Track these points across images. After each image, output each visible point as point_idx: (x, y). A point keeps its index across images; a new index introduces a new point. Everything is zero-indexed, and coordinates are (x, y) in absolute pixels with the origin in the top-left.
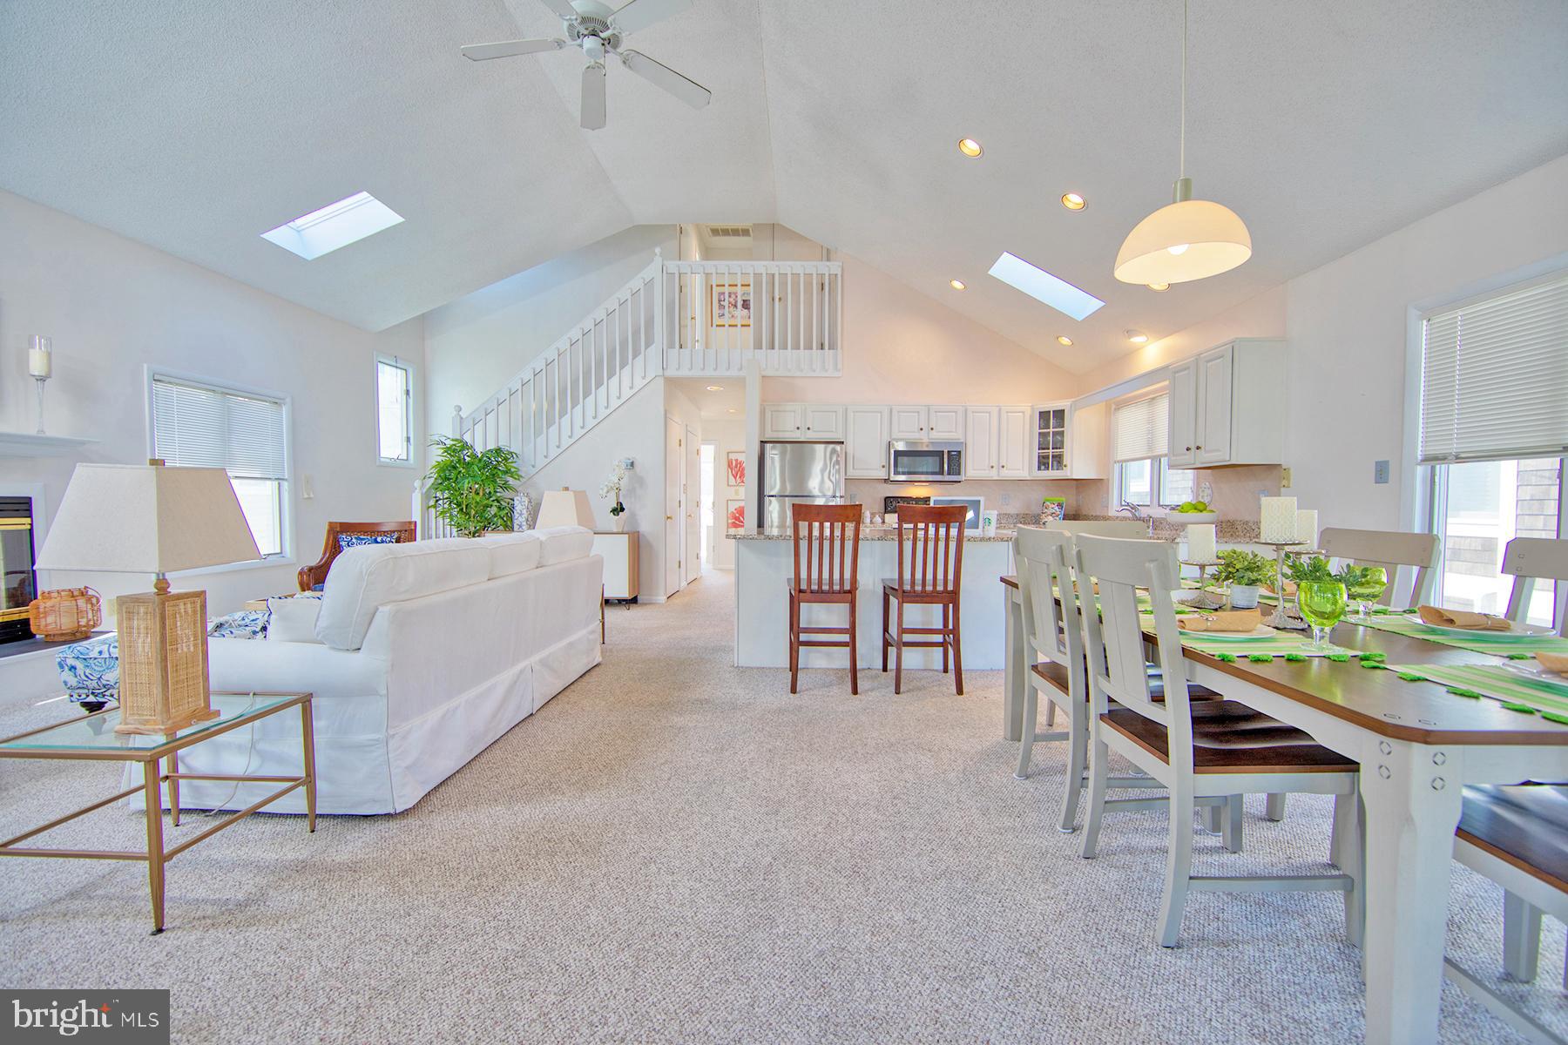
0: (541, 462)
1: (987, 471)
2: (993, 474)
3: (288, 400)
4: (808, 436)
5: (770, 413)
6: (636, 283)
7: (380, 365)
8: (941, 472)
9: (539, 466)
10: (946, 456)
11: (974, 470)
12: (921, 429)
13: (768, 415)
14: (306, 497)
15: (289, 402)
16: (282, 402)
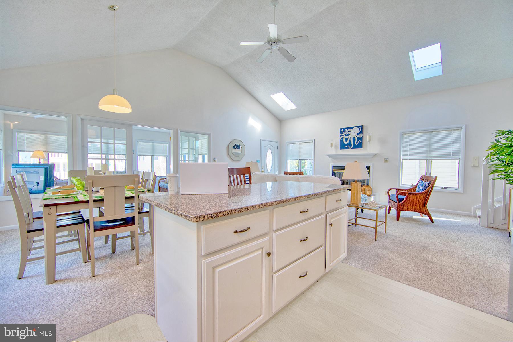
14: (472, 165)
15: (464, 127)
16: (461, 128)
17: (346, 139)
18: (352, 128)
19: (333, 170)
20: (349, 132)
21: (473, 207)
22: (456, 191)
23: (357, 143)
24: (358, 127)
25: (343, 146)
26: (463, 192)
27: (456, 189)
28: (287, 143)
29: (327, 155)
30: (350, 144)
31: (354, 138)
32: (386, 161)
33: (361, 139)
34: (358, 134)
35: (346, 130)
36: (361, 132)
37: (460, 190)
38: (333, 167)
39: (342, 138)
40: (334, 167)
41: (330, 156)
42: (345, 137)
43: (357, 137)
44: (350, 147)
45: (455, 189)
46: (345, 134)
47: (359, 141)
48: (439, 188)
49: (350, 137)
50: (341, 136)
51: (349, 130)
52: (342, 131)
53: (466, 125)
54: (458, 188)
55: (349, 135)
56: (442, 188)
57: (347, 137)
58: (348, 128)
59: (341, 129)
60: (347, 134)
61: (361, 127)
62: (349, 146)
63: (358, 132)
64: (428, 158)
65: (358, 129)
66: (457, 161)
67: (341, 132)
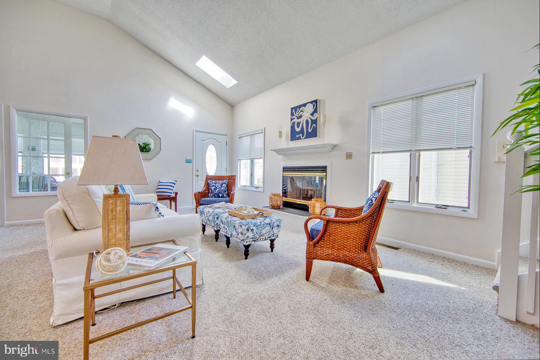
14: (497, 160)
15: (480, 80)
16: (473, 83)
17: (298, 124)
18: (304, 105)
19: (284, 173)
20: (302, 112)
21: (498, 251)
22: (464, 214)
23: (310, 129)
24: (311, 102)
25: (294, 136)
26: (477, 218)
27: (463, 211)
28: (239, 136)
29: (274, 150)
30: (302, 131)
31: (307, 121)
32: (349, 156)
33: (316, 122)
34: (312, 114)
35: (298, 109)
36: (315, 111)
37: (472, 212)
38: (283, 169)
39: (294, 123)
40: (285, 169)
41: (279, 151)
42: (296, 121)
43: (310, 118)
44: (303, 136)
45: (461, 209)
46: (296, 116)
47: (313, 126)
48: (433, 207)
49: (303, 120)
50: (292, 119)
51: (301, 109)
52: (294, 111)
53: (484, 75)
54: (468, 208)
55: (301, 116)
56: (438, 207)
57: (299, 121)
58: (300, 107)
59: (292, 109)
60: (299, 115)
61: (316, 101)
62: (301, 135)
63: (311, 111)
64: (413, 149)
65: (312, 105)
66: (468, 151)
67: (292, 114)
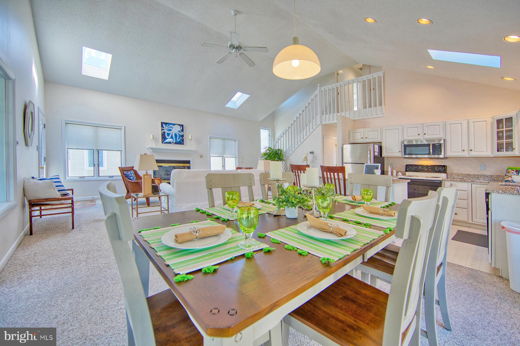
0: (290, 153)
1: (461, 153)
2: (466, 154)
3: (237, 140)
4: (366, 141)
5: (352, 133)
6: (313, 97)
7: (261, 129)
8: (429, 154)
9: (290, 154)
10: (431, 146)
11: (451, 152)
12: (419, 135)
13: (351, 134)
14: (241, 161)
17: (168, 134)
18: (174, 125)
20: (171, 128)
23: (178, 140)
24: (179, 125)
25: (164, 140)
30: (172, 139)
31: (176, 135)
32: (201, 157)
33: (182, 136)
34: (180, 132)
36: (182, 130)
39: (164, 133)
42: (167, 132)
43: (178, 134)
44: (172, 142)
46: (166, 129)
47: (180, 138)
49: (172, 133)
50: (162, 130)
51: (170, 126)
52: (164, 125)
55: (170, 130)
57: (169, 132)
58: (169, 124)
59: (162, 123)
60: (169, 129)
61: (182, 126)
63: (179, 129)
65: (179, 127)
67: (162, 126)
